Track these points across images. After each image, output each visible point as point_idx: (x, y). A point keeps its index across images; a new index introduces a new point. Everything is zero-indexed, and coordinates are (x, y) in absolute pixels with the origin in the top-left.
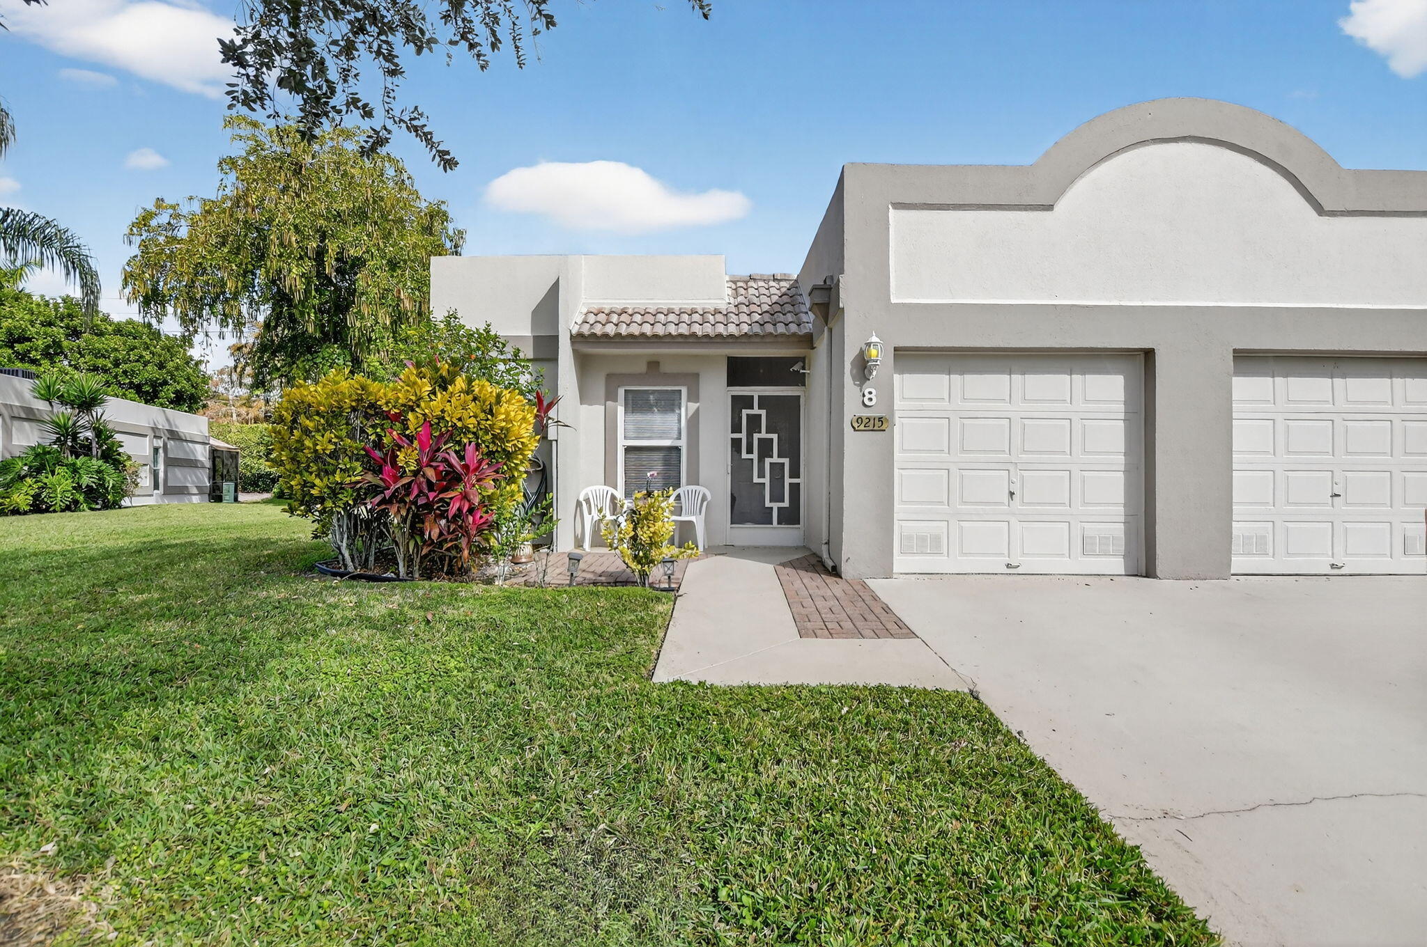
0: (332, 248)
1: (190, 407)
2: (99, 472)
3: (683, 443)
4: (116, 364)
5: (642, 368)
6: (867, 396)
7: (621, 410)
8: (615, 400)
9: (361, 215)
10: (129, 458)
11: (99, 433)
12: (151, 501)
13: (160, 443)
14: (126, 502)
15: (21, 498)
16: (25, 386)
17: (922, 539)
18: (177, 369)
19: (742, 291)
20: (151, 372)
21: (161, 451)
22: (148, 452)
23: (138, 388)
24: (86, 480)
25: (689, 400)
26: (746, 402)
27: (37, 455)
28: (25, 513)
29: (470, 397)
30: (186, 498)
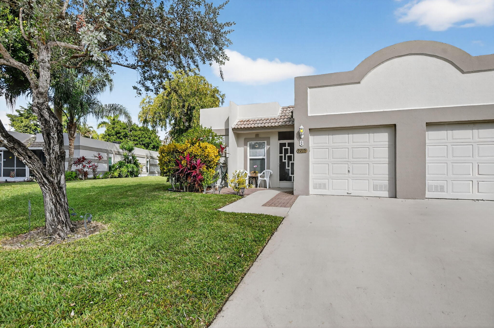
0: (187, 104)
1: (157, 150)
2: (133, 167)
3: (265, 157)
4: (139, 139)
5: (254, 136)
6: (301, 143)
7: (248, 148)
8: (247, 145)
9: (194, 94)
10: (140, 164)
11: (133, 157)
12: (146, 175)
13: (148, 160)
14: (139, 175)
15: (116, 174)
16: (117, 146)
17: (320, 184)
18: (153, 139)
19: (285, 111)
20: (147, 140)
21: (148, 162)
22: (145, 162)
23: (144, 145)
24: (130, 169)
25: (267, 145)
26: (284, 145)
27: (120, 163)
28: (117, 178)
29: (199, 147)
30: (155, 175)
